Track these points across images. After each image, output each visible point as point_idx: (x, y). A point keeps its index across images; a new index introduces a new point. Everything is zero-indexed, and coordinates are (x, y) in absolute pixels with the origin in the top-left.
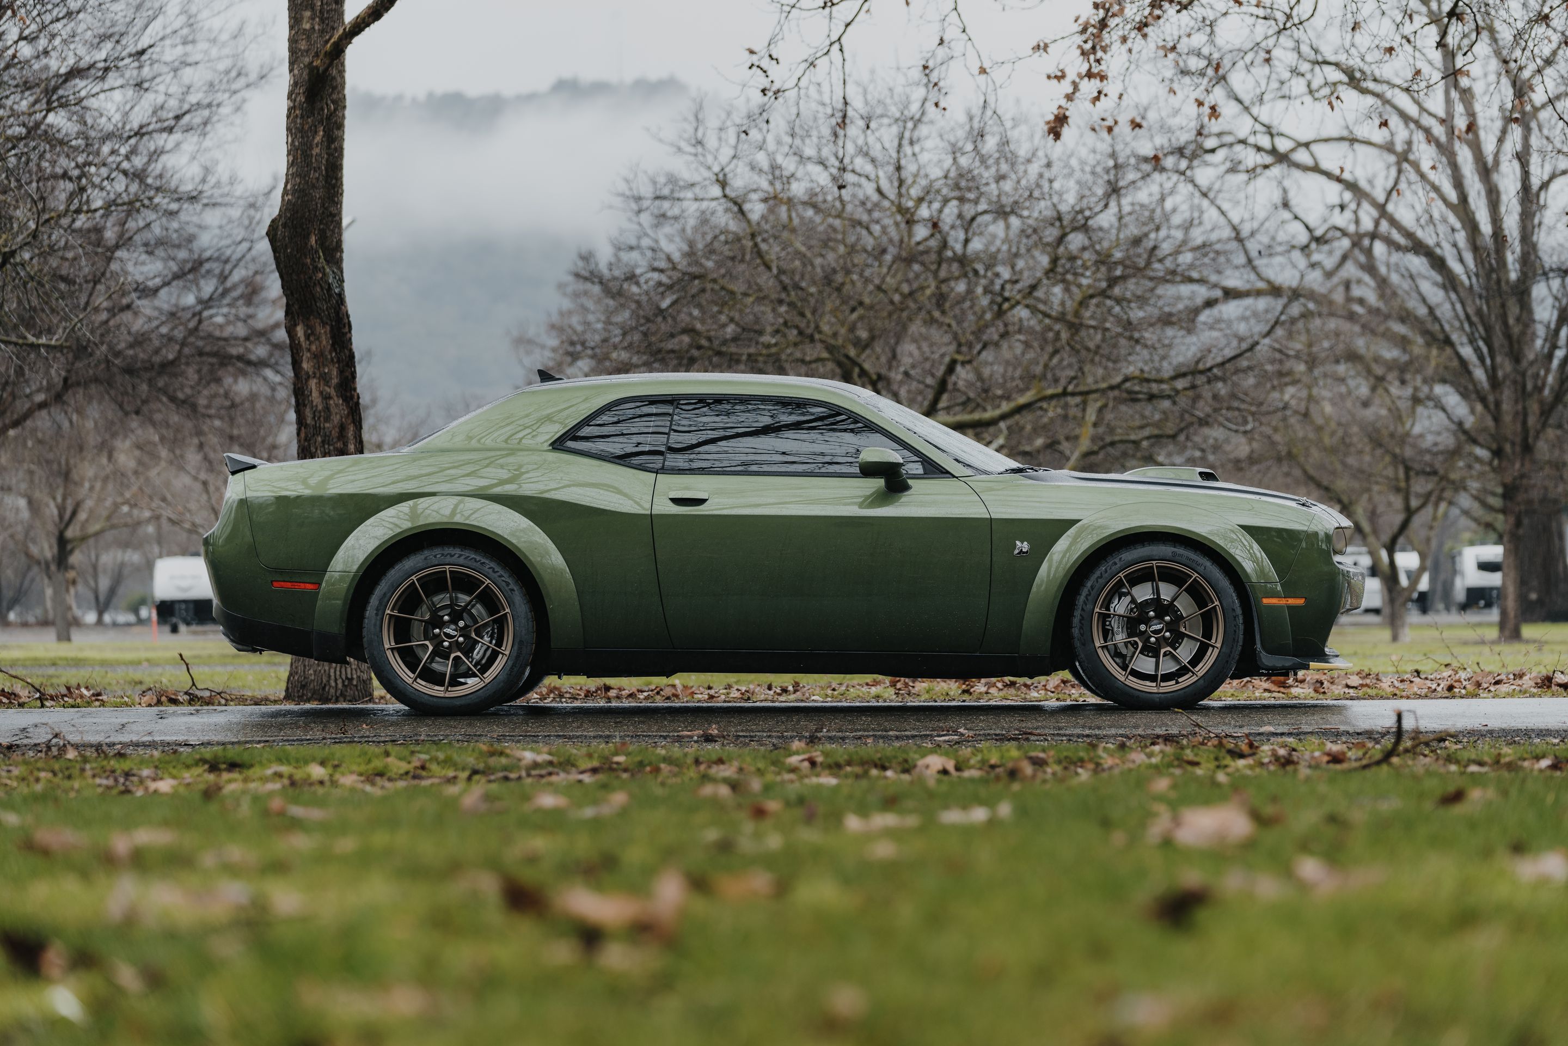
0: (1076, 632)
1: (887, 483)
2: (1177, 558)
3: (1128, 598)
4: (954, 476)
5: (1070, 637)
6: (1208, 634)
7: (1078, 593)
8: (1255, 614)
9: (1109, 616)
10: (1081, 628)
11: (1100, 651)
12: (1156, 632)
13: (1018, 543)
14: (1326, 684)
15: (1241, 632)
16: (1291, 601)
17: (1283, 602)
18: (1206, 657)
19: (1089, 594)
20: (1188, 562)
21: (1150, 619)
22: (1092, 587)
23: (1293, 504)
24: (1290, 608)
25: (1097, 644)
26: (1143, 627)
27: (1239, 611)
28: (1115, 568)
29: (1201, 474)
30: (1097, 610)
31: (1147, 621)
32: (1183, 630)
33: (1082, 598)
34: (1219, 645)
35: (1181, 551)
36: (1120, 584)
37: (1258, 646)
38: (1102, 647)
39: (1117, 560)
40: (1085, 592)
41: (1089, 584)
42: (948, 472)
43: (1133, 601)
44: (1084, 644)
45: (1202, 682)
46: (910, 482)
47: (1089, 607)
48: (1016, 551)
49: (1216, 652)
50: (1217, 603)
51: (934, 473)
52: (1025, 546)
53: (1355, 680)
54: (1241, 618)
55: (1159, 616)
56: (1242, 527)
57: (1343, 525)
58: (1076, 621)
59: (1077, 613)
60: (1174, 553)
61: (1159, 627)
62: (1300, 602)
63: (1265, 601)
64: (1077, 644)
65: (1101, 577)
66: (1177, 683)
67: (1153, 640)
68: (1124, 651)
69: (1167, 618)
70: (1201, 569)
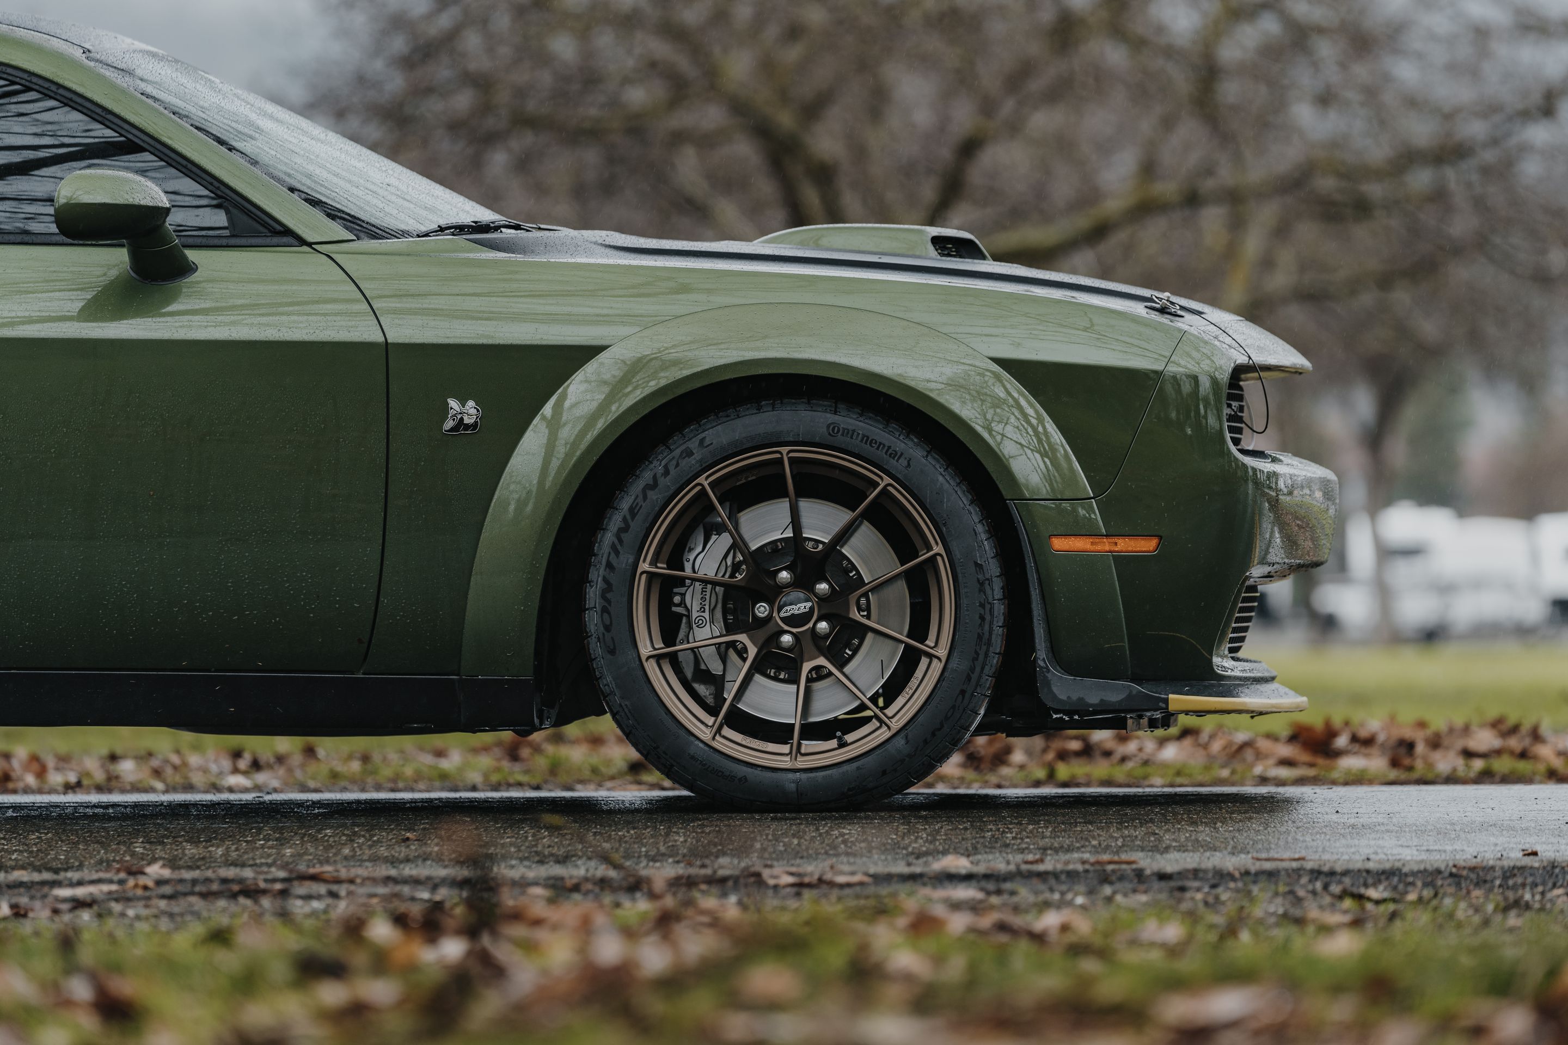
0: (593, 620)
1: (134, 256)
2: (840, 440)
3: (725, 541)
4: (302, 242)
5: (581, 633)
6: (919, 629)
7: (597, 525)
8: (1033, 577)
9: (681, 582)
10: (605, 610)
11: (652, 668)
12: (794, 621)
13: (453, 403)
14: (1420, 748)
15: (999, 620)
16: (1125, 545)
17: (1105, 545)
18: (914, 682)
19: (625, 529)
20: (867, 449)
21: (780, 589)
22: (633, 511)
23: (1139, 309)
24: (1122, 561)
25: (645, 649)
26: (762, 610)
27: (993, 568)
28: (691, 463)
29: (936, 241)
30: (644, 566)
31: (773, 594)
32: (856, 615)
33: (608, 538)
34: (942, 652)
35: (849, 421)
36: (701, 505)
37: (1041, 653)
38: (658, 658)
39: (693, 444)
40: (615, 522)
41: (625, 504)
42: (287, 232)
43: (738, 544)
44: (612, 652)
45: (900, 742)
46: (192, 255)
47: (626, 558)
48: (449, 424)
49: (937, 667)
50: (938, 549)
51: (257, 234)
52: (470, 411)
53: (1485, 740)
54: (998, 584)
55: (804, 583)
56: (1004, 363)
57: (1259, 358)
58: (593, 595)
59: (597, 575)
60: (833, 429)
61: (802, 607)
62: (1147, 546)
63: (1059, 544)
64: (596, 649)
65: (654, 485)
66: (842, 745)
67: (787, 639)
68: (716, 667)
69: (823, 587)
70: (897, 466)
